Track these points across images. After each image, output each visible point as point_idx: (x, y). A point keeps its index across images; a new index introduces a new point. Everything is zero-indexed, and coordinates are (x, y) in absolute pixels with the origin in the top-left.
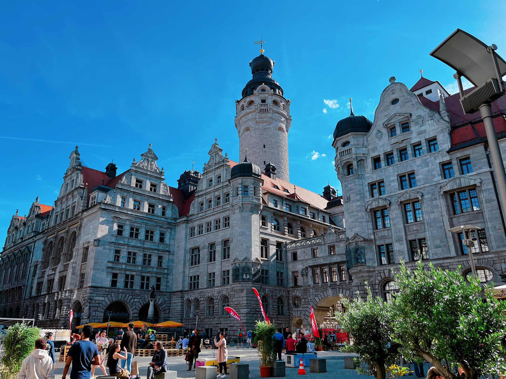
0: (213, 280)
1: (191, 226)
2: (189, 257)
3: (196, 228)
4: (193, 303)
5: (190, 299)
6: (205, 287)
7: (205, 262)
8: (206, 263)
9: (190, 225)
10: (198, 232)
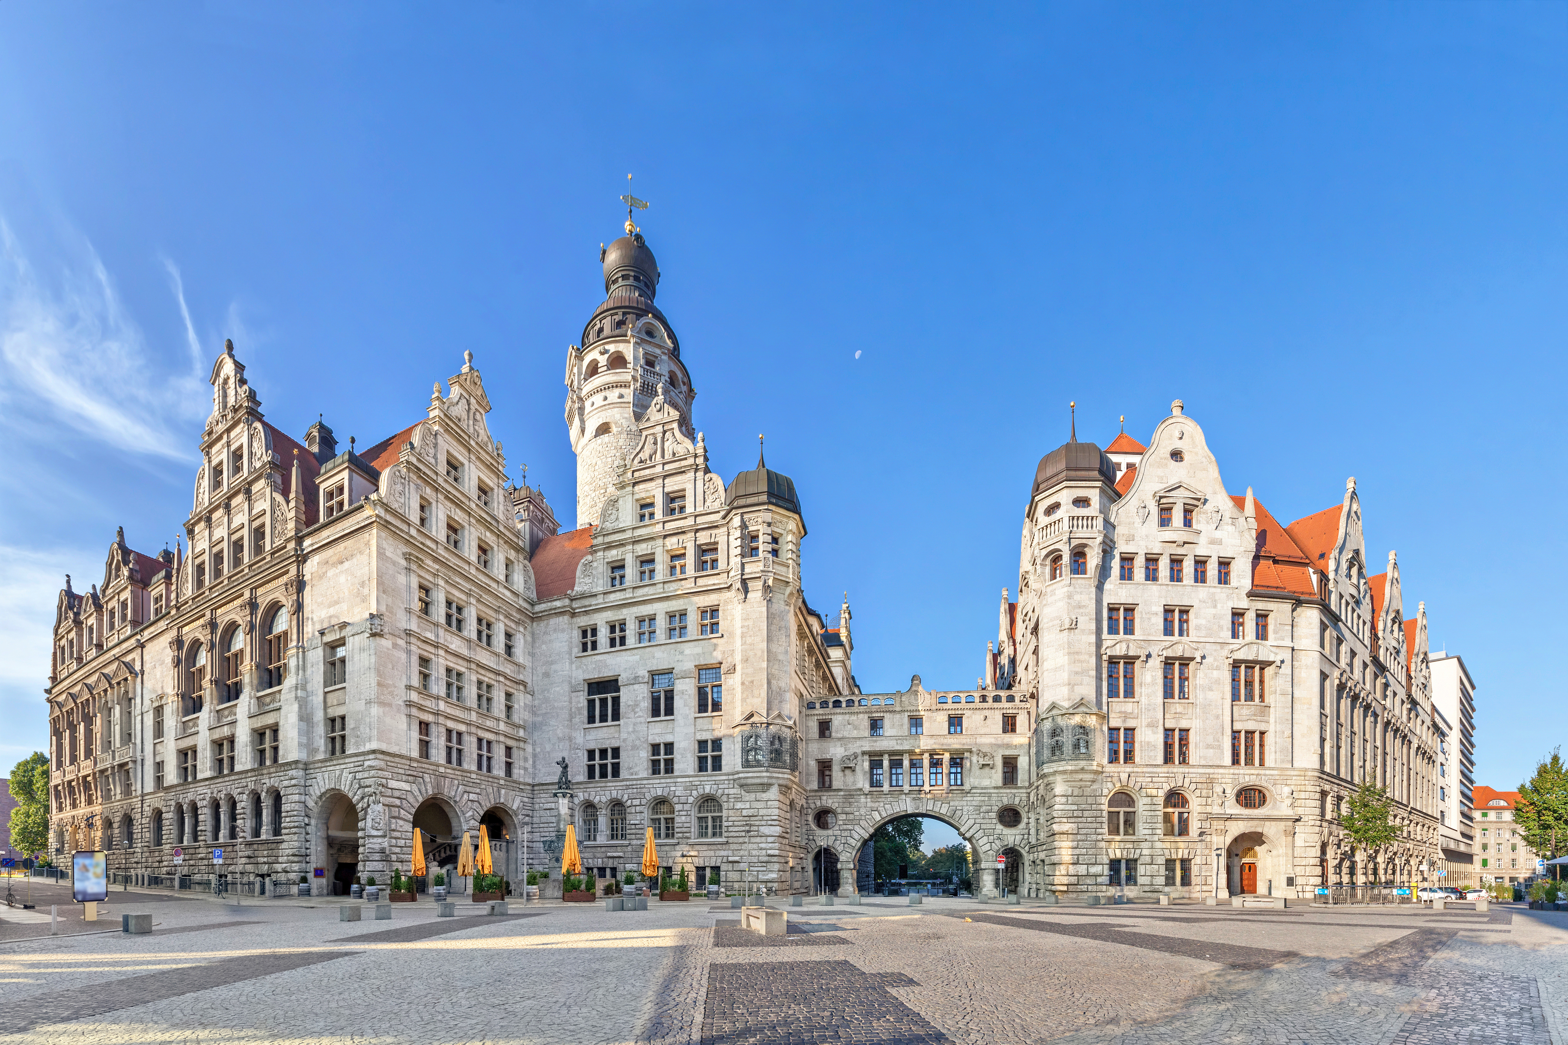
0: (665, 760)
1: (582, 624)
2: (582, 700)
3: (603, 630)
4: (604, 812)
5: (596, 801)
6: (644, 774)
7: (640, 717)
8: (642, 720)
9: (584, 621)
10: (608, 641)
